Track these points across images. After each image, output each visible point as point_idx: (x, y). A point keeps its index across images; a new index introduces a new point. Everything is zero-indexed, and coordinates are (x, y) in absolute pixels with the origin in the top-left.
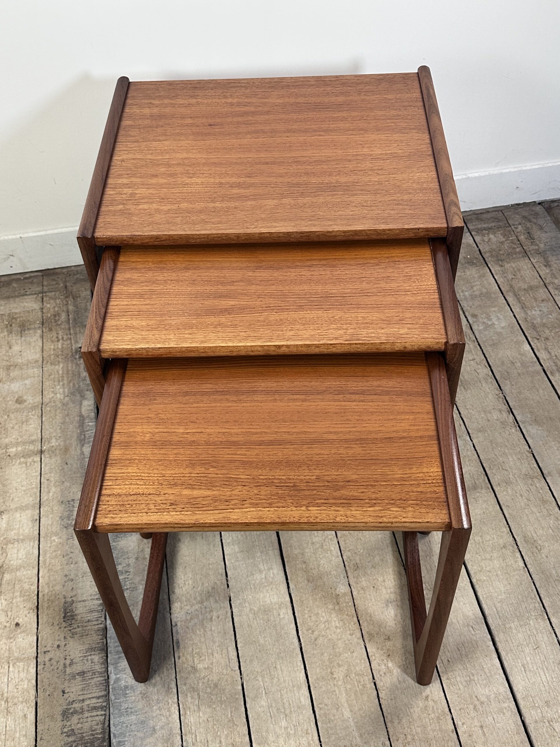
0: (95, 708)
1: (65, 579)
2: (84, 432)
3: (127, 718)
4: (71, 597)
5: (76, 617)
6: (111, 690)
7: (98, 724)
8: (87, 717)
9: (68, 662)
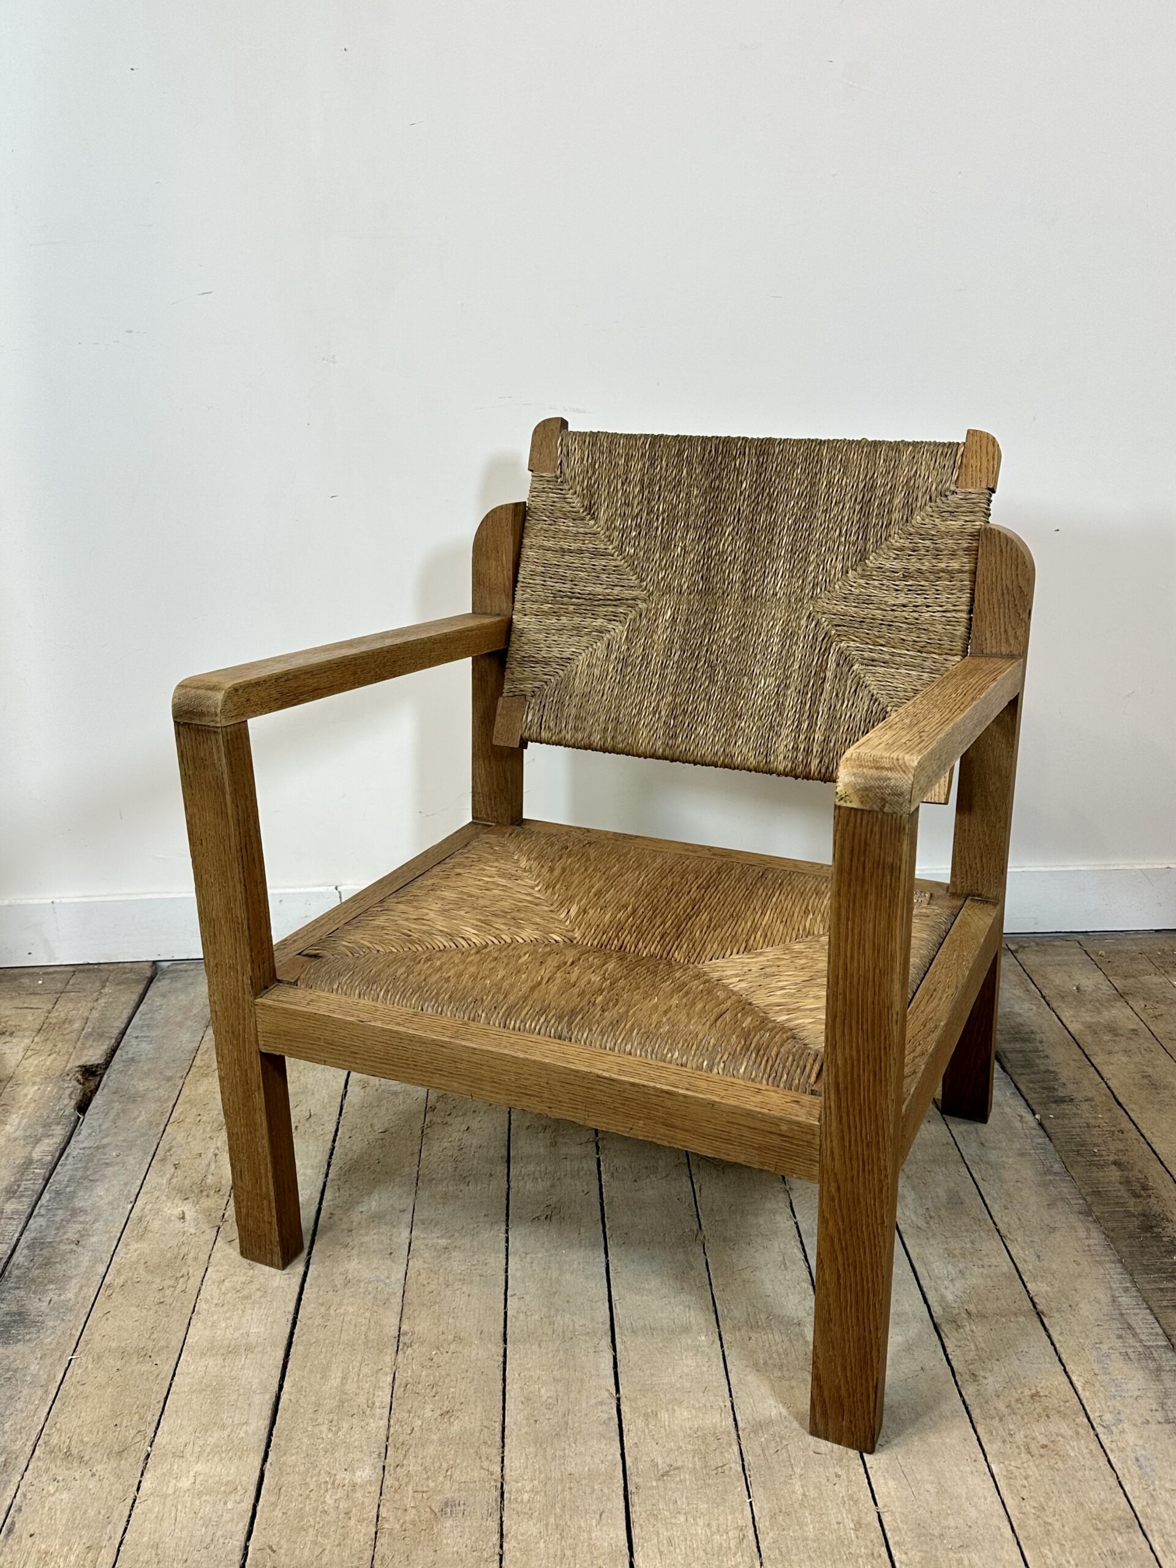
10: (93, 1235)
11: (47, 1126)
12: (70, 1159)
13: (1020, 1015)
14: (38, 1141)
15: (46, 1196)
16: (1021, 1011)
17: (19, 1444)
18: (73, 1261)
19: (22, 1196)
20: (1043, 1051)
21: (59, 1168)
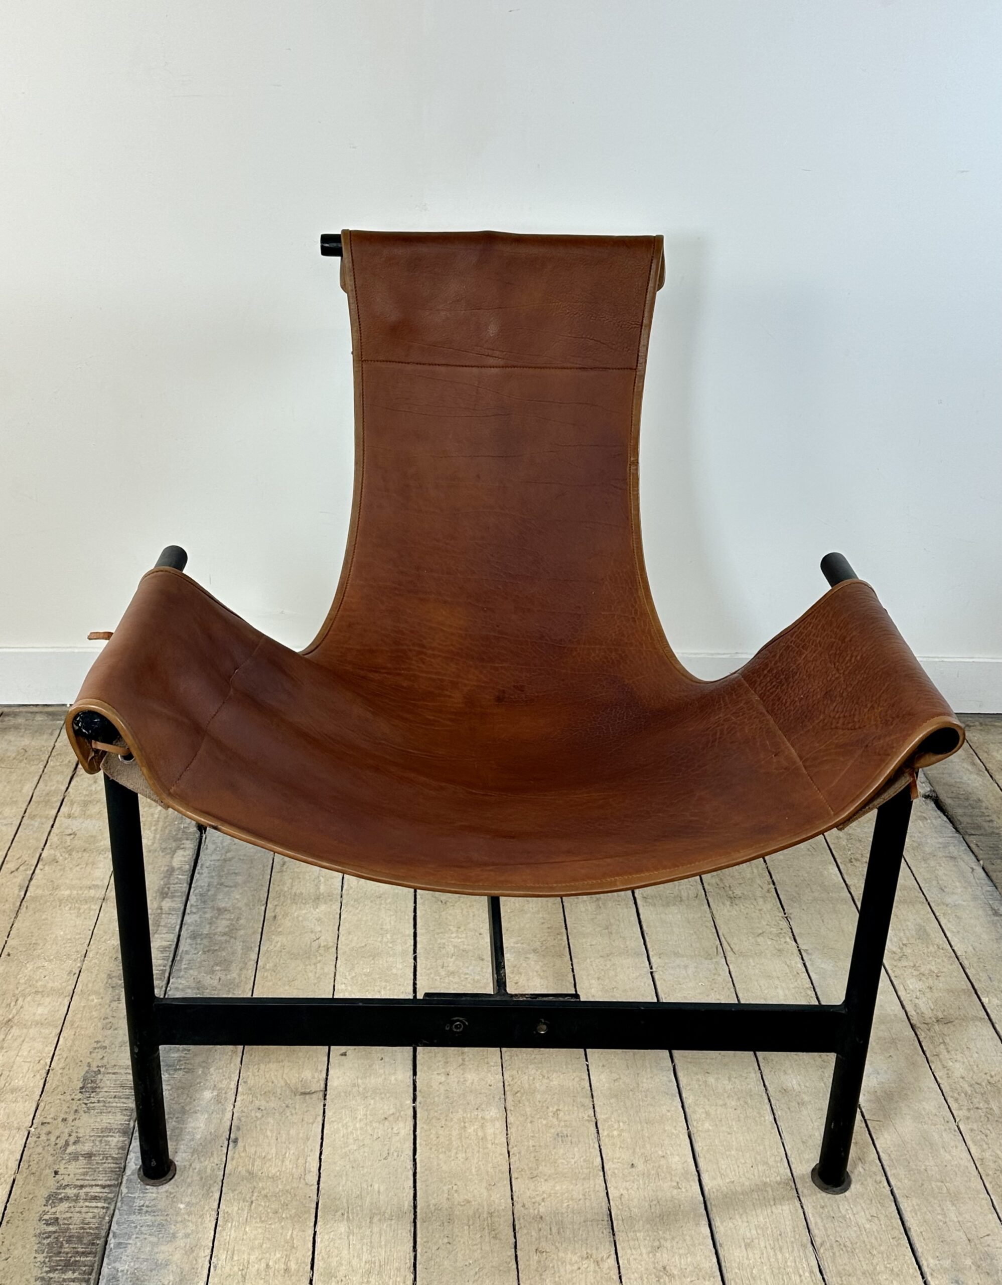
0: (95, 1198)
1: (95, 1045)
2: (169, 884)
3: (139, 1217)
4: (98, 1067)
5: (98, 1090)
6: (124, 1182)
7: (94, 1217)
8: (82, 1207)
9: (72, 1139)
10: (240, 930)
11: (176, 840)
12: (205, 870)
13: (968, 785)
14: (175, 852)
15: (192, 898)
16: (969, 782)
17: (225, 1082)
18: (229, 949)
19: (173, 897)
20: (988, 816)
21: (196, 876)
